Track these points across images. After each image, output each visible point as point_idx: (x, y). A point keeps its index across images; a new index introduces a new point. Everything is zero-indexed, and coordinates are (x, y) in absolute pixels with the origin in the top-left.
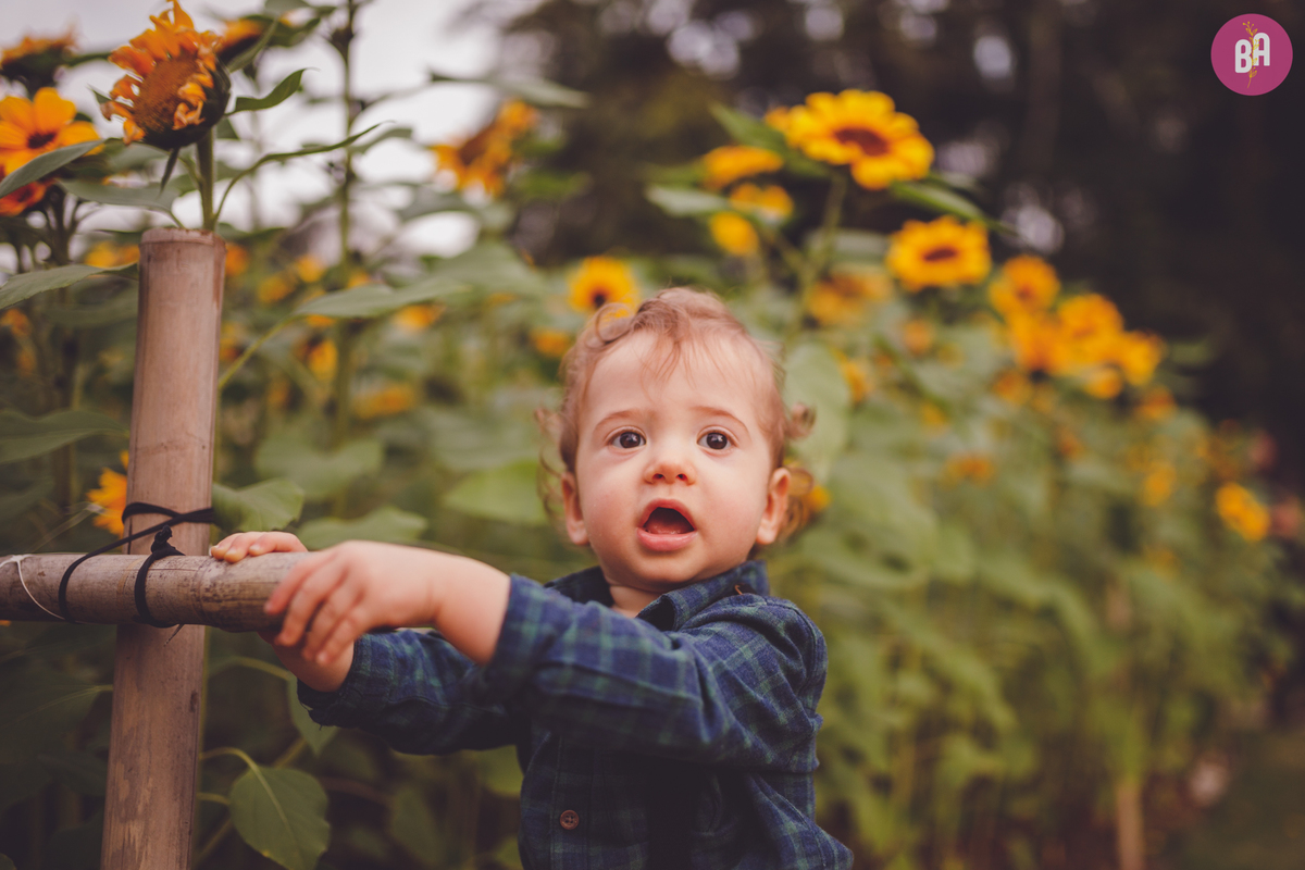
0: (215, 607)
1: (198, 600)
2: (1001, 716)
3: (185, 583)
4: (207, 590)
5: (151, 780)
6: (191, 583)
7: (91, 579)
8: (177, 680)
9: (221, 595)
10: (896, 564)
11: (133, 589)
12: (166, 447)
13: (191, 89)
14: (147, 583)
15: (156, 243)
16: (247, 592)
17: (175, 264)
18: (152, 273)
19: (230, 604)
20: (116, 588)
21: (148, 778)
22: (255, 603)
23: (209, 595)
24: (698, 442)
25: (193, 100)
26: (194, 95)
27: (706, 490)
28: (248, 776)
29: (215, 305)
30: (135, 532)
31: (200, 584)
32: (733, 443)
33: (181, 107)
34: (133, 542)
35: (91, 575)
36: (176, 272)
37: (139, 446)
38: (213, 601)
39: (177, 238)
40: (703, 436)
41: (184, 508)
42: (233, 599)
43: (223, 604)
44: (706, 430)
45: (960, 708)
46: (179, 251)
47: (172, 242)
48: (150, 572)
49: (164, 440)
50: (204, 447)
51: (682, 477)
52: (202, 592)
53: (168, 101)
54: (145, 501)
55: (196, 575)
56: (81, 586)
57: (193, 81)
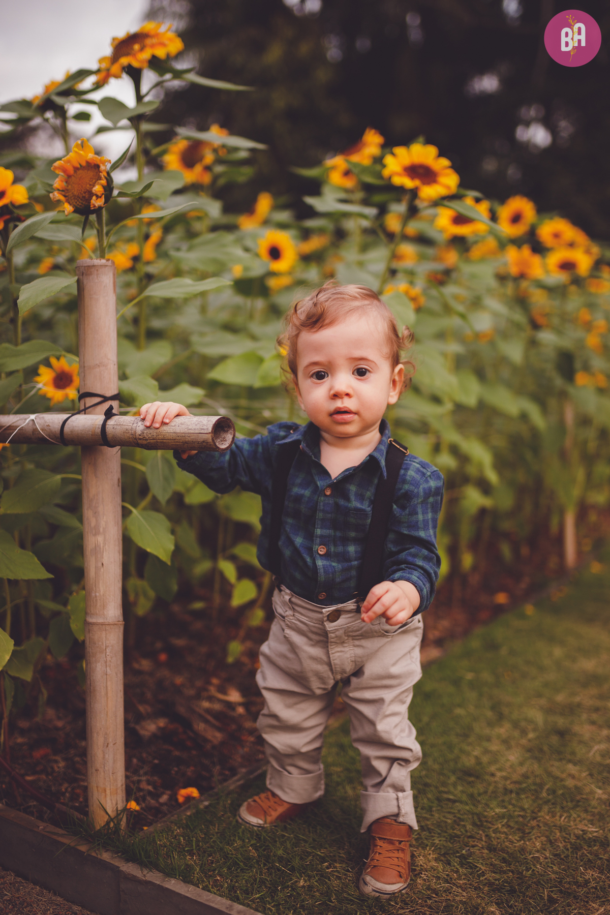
0: (145, 442)
1: (136, 439)
2: (492, 476)
3: (127, 431)
4: (140, 435)
5: (105, 517)
6: (130, 432)
7: (76, 429)
8: (112, 472)
9: (147, 437)
10: (436, 400)
11: (100, 433)
12: (99, 366)
13: (98, 189)
14: (107, 431)
15: (86, 266)
16: (160, 436)
17: (96, 277)
18: (85, 282)
19: (152, 441)
20: (90, 433)
21: (103, 517)
22: (164, 441)
23: (141, 437)
24: (353, 373)
25: (99, 194)
26: (99, 191)
27: (359, 398)
28: (132, 516)
29: (114, 295)
30: (87, 406)
31: (135, 432)
32: (369, 371)
33: (94, 198)
34: (87, 411)
35: (75, 427)
36: (96, 281)
37: (86, 365)
38: (144, 440)
39: (96, 264)
40: (355, 370)
41: (109, 394)
42: (153, 439)
43: (148, 441)
44: (356, 368)
45: (472, 470)
46: (97, 270)
47: (94, 266)
48: (107, 426)
49: (98, 363)
50: (115, 365)
51: (348, 395)
52: (137, 436)
53: (85, 193)
54: (91, 391)
55: (132, 428)
56: (72, 431)
57: (98, 184)
